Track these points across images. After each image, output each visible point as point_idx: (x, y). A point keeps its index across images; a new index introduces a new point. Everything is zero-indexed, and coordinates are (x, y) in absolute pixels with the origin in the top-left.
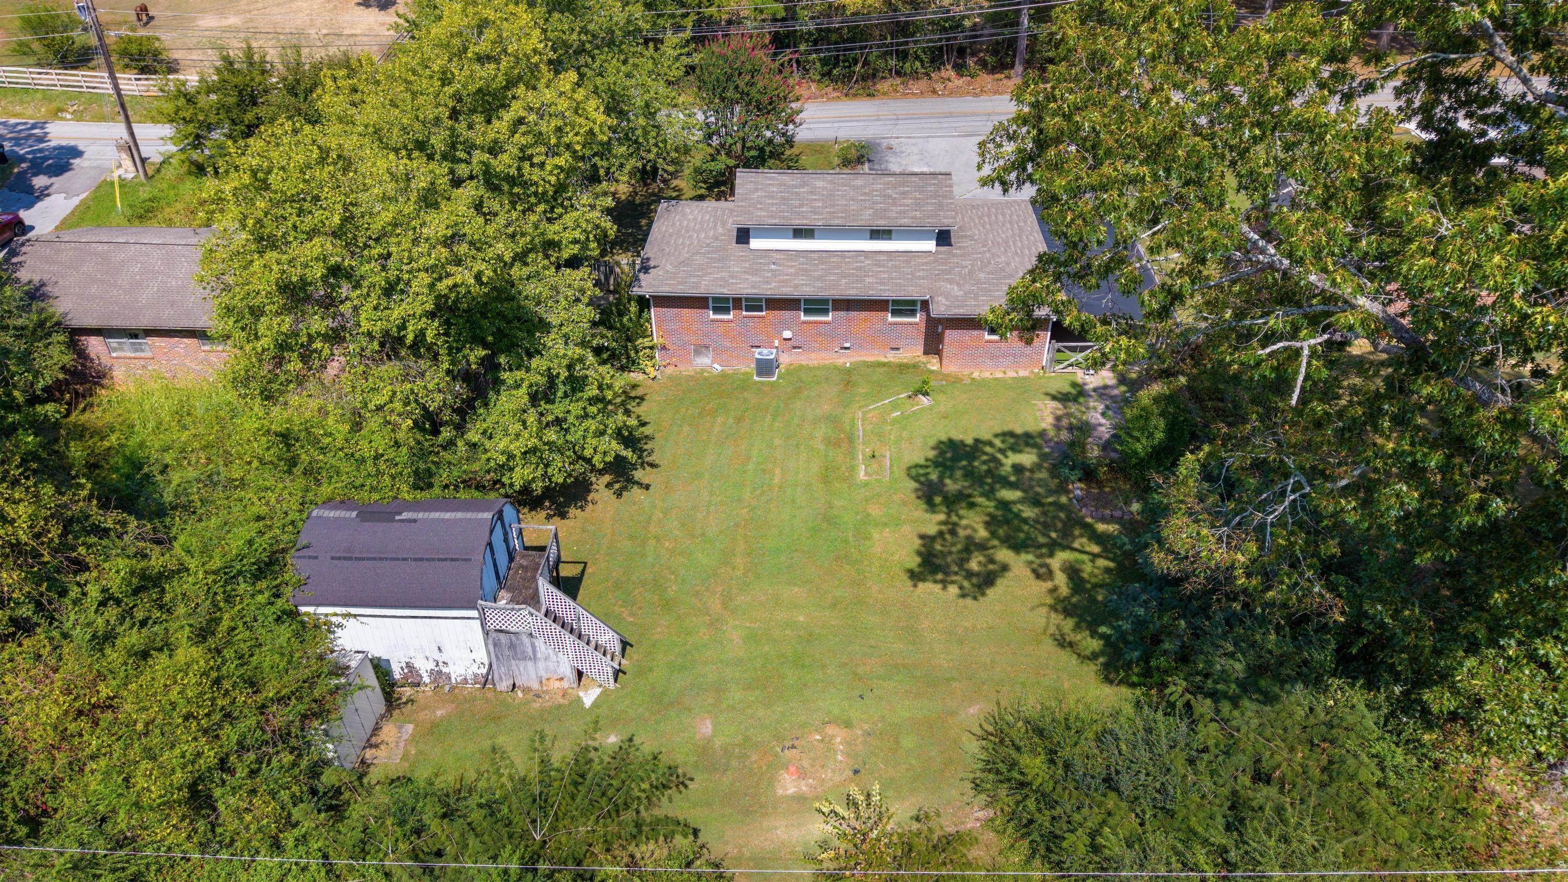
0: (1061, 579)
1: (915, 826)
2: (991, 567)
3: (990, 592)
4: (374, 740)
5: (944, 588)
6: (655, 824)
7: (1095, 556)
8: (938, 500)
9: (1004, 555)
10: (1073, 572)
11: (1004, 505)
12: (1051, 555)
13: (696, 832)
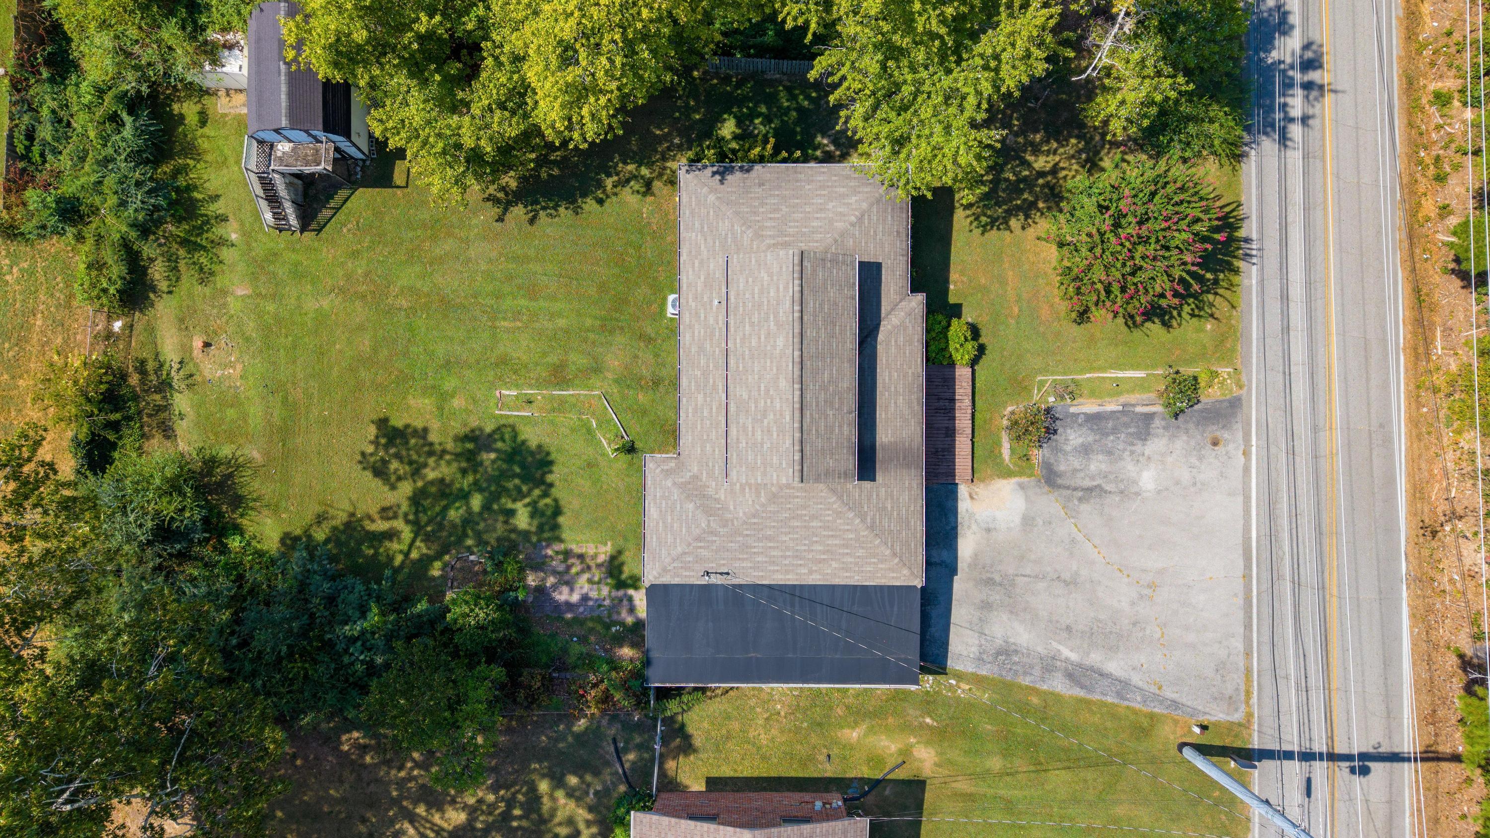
0: (381, 526)
1: (177, 413)
2: (393, 478)
3: (368, 474)
4: (232, 92)
5: (371, 442)
6: (176, 269)
7: (407, 554)
8: (470, 446)
9: (406, 488)
10: (391, 535)
11: (465, 496)
12: (407, 522)
13: (170, 292)
